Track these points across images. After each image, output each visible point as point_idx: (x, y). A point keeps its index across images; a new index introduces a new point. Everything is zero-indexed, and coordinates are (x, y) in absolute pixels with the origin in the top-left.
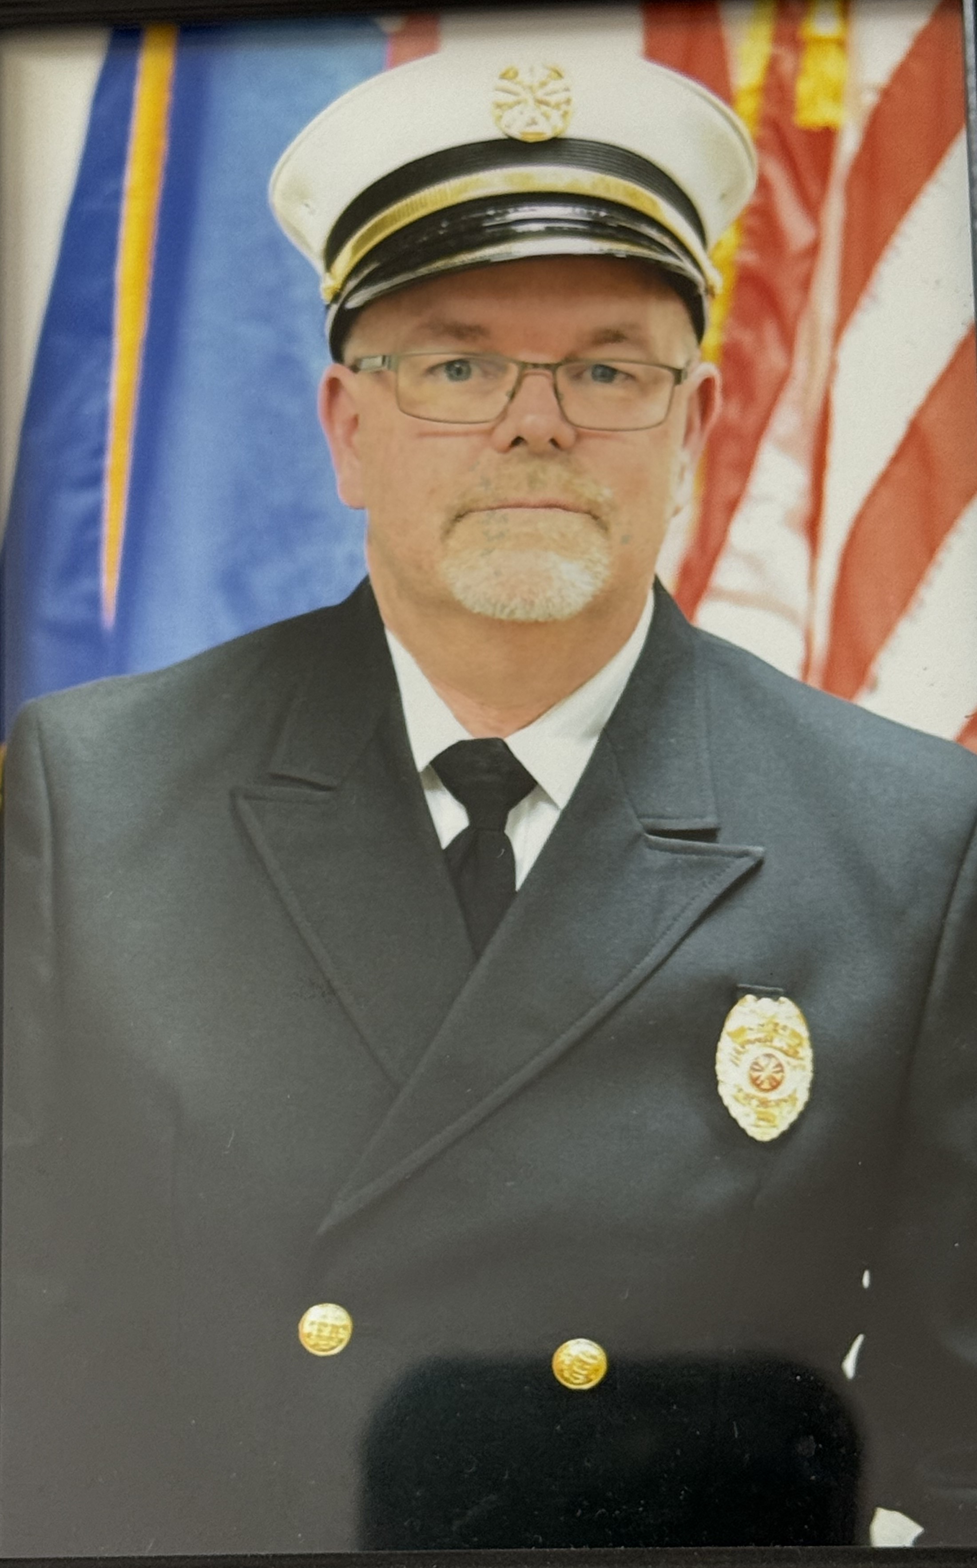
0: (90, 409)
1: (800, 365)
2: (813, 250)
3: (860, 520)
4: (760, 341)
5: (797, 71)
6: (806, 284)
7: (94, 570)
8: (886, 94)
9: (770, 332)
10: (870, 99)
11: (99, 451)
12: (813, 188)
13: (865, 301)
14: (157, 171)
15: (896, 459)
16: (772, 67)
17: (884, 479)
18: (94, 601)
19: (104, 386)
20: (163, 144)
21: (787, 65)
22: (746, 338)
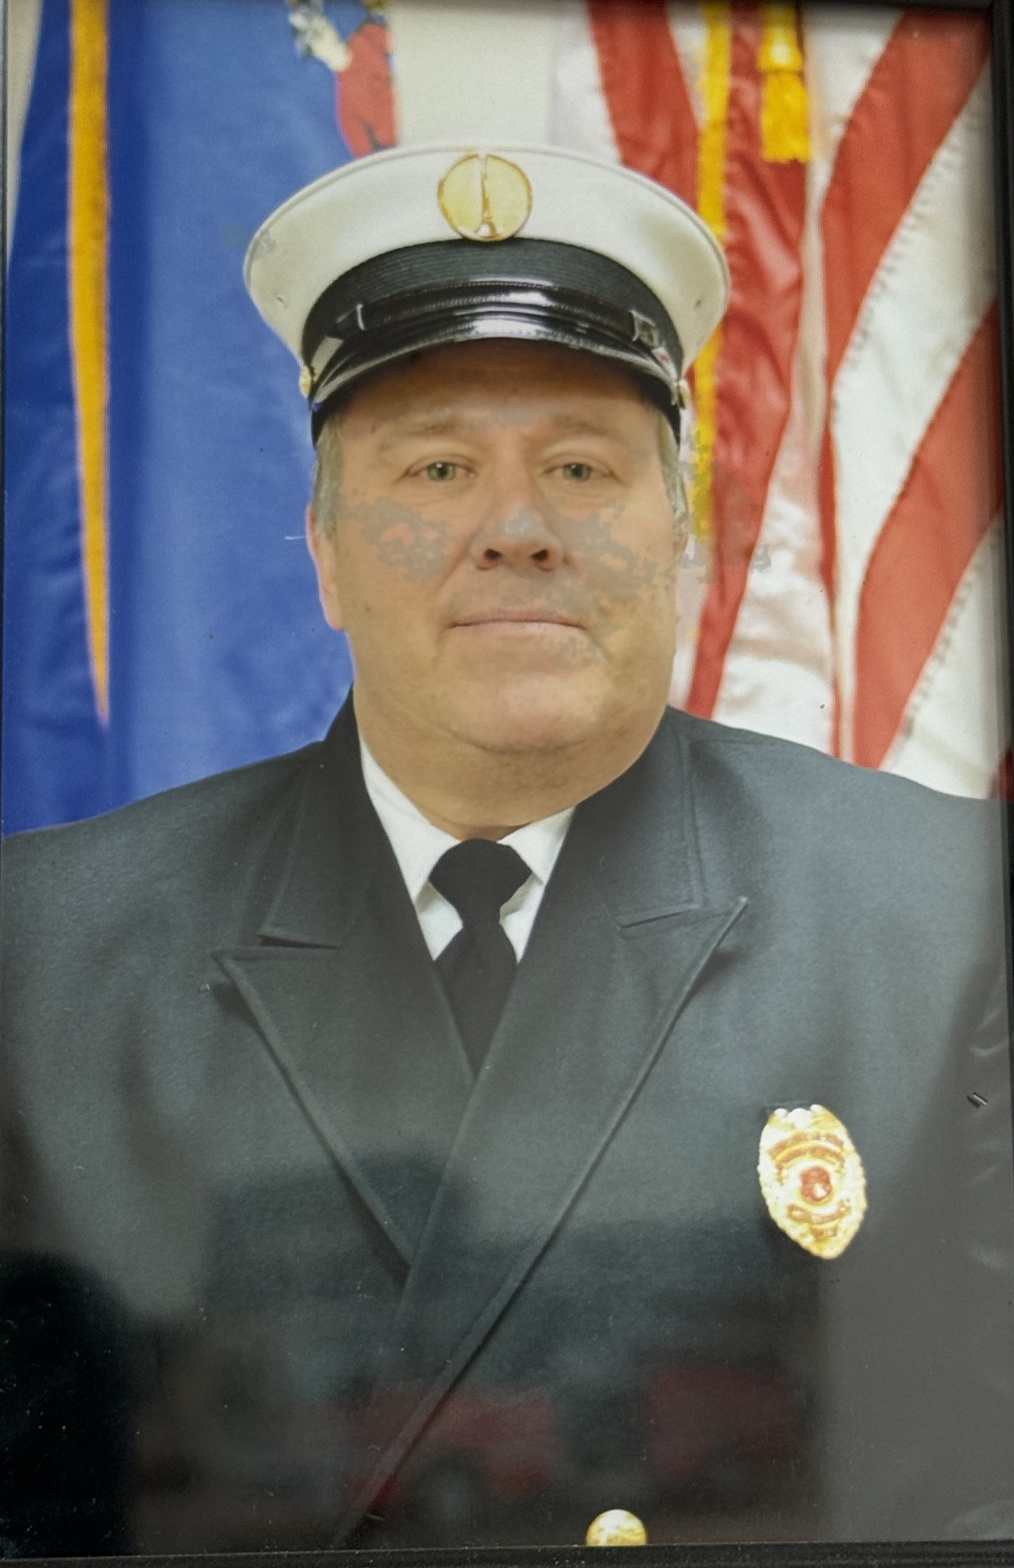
0: (59, 482)
1: (797, 407)
2: (798, 285)
3: (874, 559)
4: (754, 383)
5: (759, 105)
6: (794, 321)
7: (84, 659)
8: (851, 125)
9: (765, 372)
10: (837, 131)
11: (74, 529)
12: (790, 224)
13: (856, 338)
14: (101, 224)
15: (903, 496)
16: (734, 100)
17: (894, 515)
18: (87, 691)
19: (71, 458)
20: (104, 197)
21: (748, 100)
22: (742, 381)
